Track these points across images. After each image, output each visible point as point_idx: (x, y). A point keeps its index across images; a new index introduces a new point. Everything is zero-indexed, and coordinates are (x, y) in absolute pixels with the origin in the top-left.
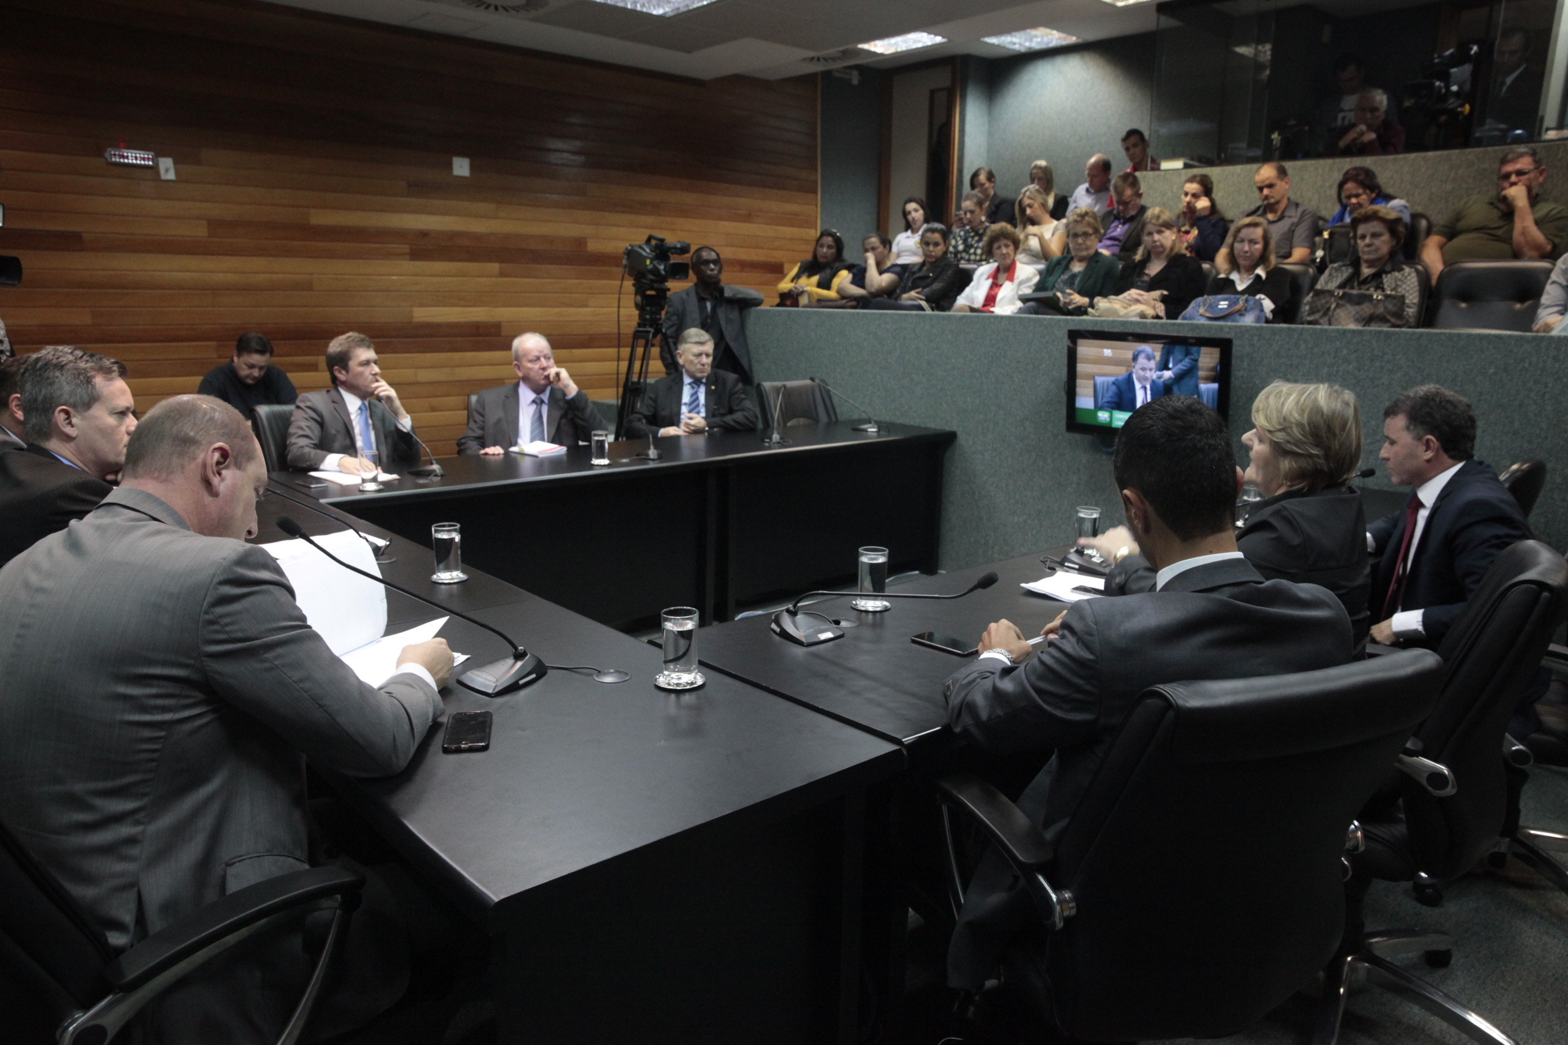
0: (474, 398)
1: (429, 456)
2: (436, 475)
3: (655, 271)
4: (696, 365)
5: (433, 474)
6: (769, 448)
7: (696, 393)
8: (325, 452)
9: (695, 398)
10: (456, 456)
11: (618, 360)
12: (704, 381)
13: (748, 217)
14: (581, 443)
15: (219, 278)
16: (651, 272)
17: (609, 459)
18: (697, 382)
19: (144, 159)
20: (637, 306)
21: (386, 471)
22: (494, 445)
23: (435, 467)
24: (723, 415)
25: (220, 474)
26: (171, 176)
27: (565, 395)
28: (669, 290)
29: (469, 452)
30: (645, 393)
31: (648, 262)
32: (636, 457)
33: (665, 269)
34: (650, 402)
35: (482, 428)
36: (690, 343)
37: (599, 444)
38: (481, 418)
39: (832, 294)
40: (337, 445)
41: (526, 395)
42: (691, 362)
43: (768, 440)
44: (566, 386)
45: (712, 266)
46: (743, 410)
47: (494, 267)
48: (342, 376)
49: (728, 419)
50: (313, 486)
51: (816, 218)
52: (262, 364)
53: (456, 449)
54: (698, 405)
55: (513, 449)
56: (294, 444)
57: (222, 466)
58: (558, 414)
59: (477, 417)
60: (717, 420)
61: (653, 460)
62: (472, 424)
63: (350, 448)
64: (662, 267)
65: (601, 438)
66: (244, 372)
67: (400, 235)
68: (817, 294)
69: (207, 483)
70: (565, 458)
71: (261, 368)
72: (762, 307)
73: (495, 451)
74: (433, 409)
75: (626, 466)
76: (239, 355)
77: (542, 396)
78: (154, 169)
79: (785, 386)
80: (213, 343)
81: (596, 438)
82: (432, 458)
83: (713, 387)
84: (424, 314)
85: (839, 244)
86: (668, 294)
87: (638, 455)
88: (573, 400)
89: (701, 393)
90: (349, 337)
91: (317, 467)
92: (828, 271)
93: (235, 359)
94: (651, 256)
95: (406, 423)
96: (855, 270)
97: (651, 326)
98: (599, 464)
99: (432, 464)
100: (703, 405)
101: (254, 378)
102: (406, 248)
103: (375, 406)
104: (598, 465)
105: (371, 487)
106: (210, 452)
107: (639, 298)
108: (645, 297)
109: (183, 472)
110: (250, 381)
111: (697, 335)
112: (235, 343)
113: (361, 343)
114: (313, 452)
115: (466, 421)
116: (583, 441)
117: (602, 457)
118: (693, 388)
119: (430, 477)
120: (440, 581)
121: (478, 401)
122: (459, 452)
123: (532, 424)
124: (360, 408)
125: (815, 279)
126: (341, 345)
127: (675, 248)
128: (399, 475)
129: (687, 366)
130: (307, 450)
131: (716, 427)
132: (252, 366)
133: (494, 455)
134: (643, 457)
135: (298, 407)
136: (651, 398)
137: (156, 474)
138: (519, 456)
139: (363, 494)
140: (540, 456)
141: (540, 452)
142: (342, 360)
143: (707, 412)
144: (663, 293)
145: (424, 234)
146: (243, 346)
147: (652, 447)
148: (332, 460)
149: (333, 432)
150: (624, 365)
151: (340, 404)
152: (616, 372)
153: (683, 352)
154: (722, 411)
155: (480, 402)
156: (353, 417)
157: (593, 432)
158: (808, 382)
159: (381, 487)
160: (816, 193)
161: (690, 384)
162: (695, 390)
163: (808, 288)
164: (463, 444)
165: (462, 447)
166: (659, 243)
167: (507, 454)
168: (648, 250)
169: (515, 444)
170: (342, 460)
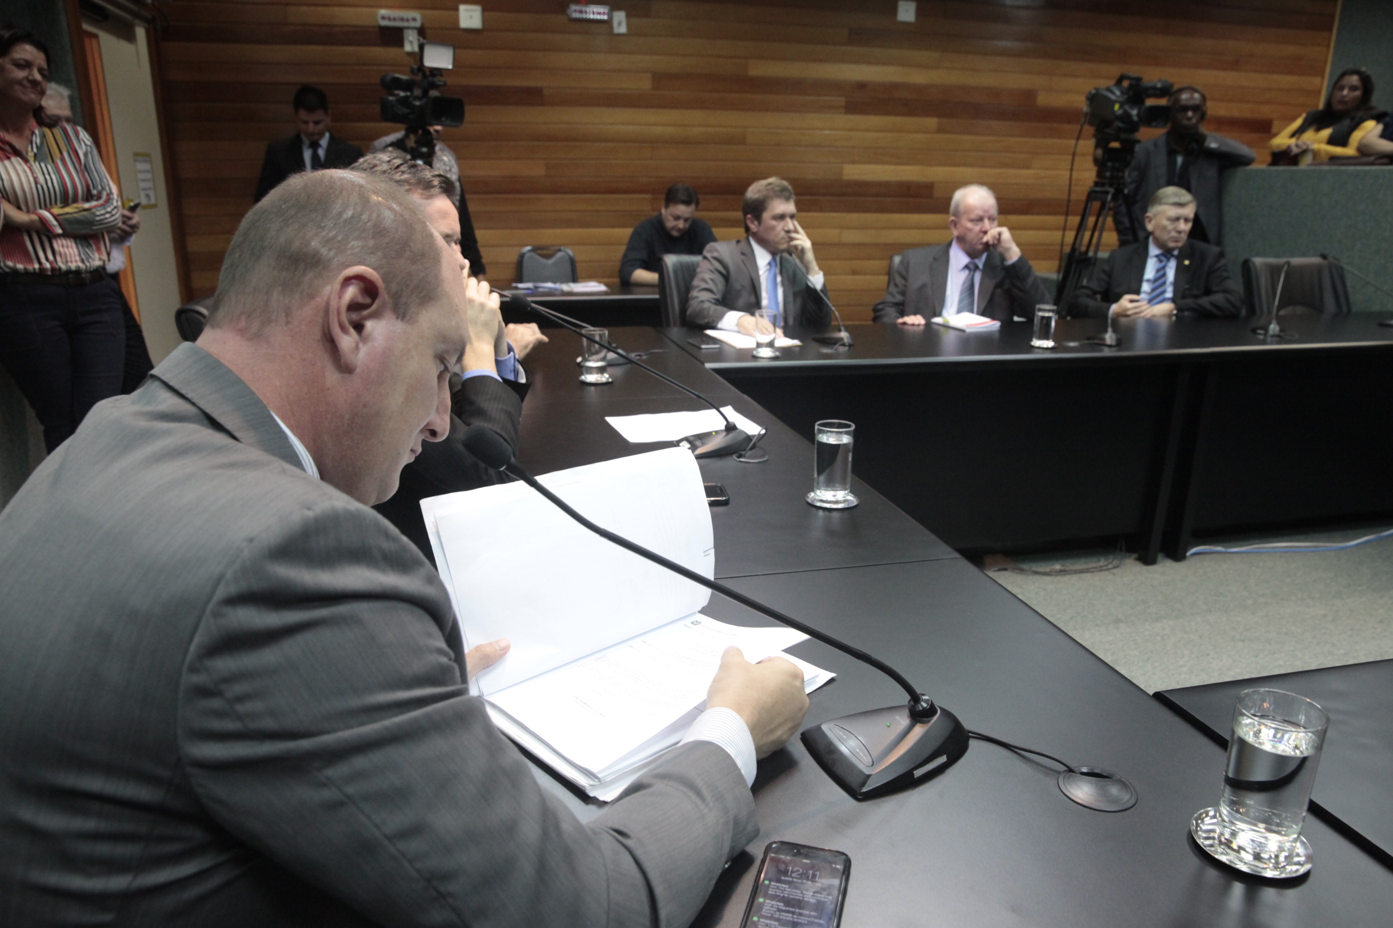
0: (897, 259)
1: (837, 320)
2: (844, 345)
3: (1125, 117)
4: (1169, 232)
5: (840, 343)
6: (1264, 342)
7: (1164, 268)
8: (725, 309)
9: (1161, 274)
10: (871, 323)
11: (1064, 229)
12: (1176, 253)
13: (1235, 65)
14: (1016, 319)
15: (658, 130)
16: (1120, 118)
17: (1054, 341)
18: (1167, 253)
19: (599, 13)
20: (1096, 161)
21: (787, 334)
22: (915, 314)
23: (844, 335)
24: (1197, 297)
25: (359, 327)
26: (623, 29)
27: (1003, 258)
28: (1138, 142)
29: (886, 320)
30: (1094, 264)
31: (1117, 107)
32: (1086, 342)
33: (1138, 115)
34: (1104, 277)
35: (903, 293)
36: (1166, 204)
37: (1045, 321)
38: (903, 282)
39: (1349, 151)
40: (741, 302)
41: (958, 258)
42: (1164, 228)
43: (1262, 332)
44: (1008, 249)
45: (1190, 114)
46: (1225, 291)
47: (932, 122)
48: (753, 227)
49: (1205, 301)
50: (703, 346)
51: (1325, 62)
52: (687, 215)
53: (872, 315)
54: (1164, 283)
55: (937, 320)
56: (696, 297)
57: (366, 312)
58: (991, 284)
59: (899, 280)
60: (1189, 301)
61: (1110, 346)
62: (892, 289)
63: (753, 306)
64: (1134, 112)
65: (1047, 314)
66: (670, 223)
67: (836, 87)
68: (1327, 152)
69: (330, 343)
70: (997, 335)
71: (686, 220)
72: (1254, 166)
73: (916, 320)
74: (854, 272)
75: (1074, 350)
76: (667, 207)
77: (977, 261)
78: (608, 23)
79: (1288, 263)
80: (648, 196)
81: (1041, 314)
82: (841, 323)
83: (1187, 262)
84: (855, 172)
85: (1367, 85)
86: (1137, 148)
87: (1088, 339)
88: (1014, 265)
89: (1171, 268)
90: (770, 184)
91: (714, 325)
92: (1347, 123)
93: (663, 211)
94: (1121, 99)
95: (817, 280)
96: (1388, 119)
97: (1111, 185)
98: (1041, 346)
99: (840, 331)
100: (1171, 283)
101: (679, 230)
102: (841, 101)
103: (787, 261)
104: (1039, 348)
105: (766, 353)
106: (337, 285)
107: (1100, 152)
108: (1108, 151)
109: (288, 323)
110: (675, 233)
111: (1175, 195)
112: (663, 196)
113: (782, 193)
114: (713, 307)
115: (885, 287)
116: (1019, 316)
117: (1046, 337)
118: (1161, 261)
119: (836, 347)
120: (819, 504)
121: (901, 262)
122: (875, 319)
123: (961, 293)
124: (769, 264)
125: (1326, 133)
126: (759, 191)
127: (1154, 88)
128: (801, 340)
129: (1158, 233)
130: (706, 305)
131: (1188, 310)
132: (677, 218)
133: (913, 325)
134: (1096, 341)
135: (705, 258)
136: (1104, 272)
137: (243, 323)
138: (942, 329)
139: (756, 361)
140: (968, 330)
141: (968, 326)
142: (756, 209)
143: (1175, 291)
144: (1129, 146)
145: (862, 86)
146: (671, 197)
147: (1110, 330)
148: (732, 318)
149: (738, 286)
150: (1070, 236)
151: (750, 256)
152: (1059, 242)
153: (1155, 215)
154: (1196, 292)
155: (905, 264)
156: (761, 272)
157: (1038, 306)
158: (1316, 260)
159: (778, 354)
160: (1330, 30)
161: (1157, 256)
162: (1162, 264)
163: (1315, 146)
164: (880, 310)
165: (879, 314)
166: (1134, 82)
167: (928, 325)
168: (1118, 93)
169: (940, 315)
170: (742, 319)
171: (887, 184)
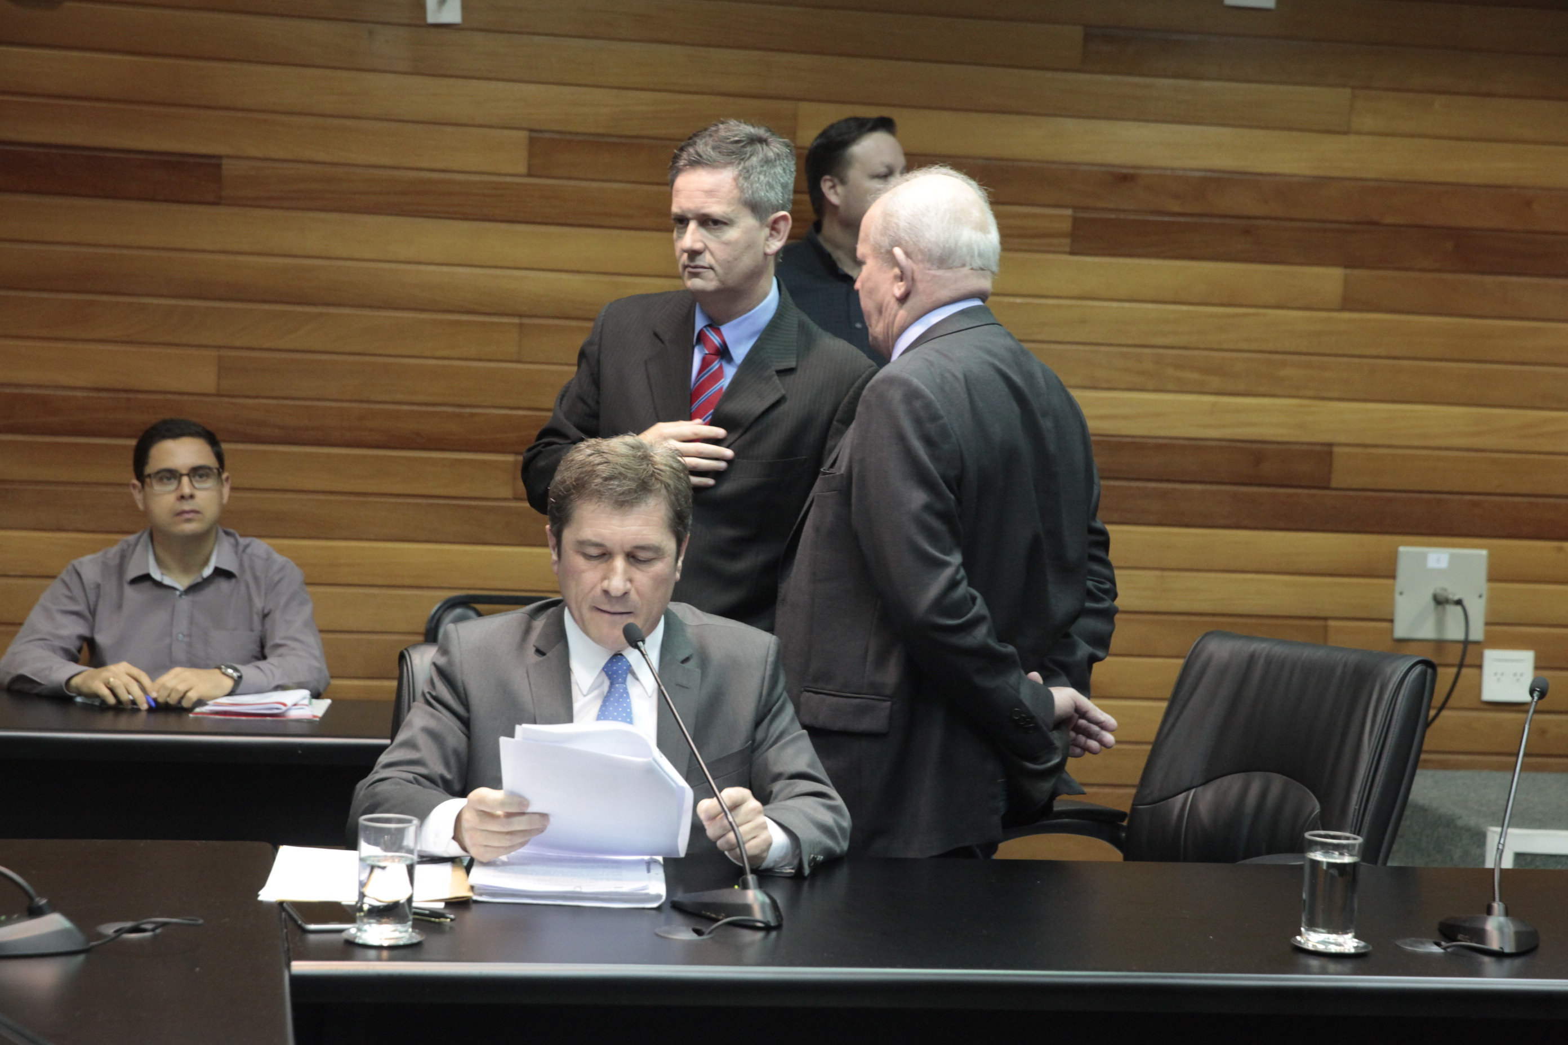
26: (452, 13)
47: (1331, 279)
134: (1469, 940)
171: (1194, 446)
